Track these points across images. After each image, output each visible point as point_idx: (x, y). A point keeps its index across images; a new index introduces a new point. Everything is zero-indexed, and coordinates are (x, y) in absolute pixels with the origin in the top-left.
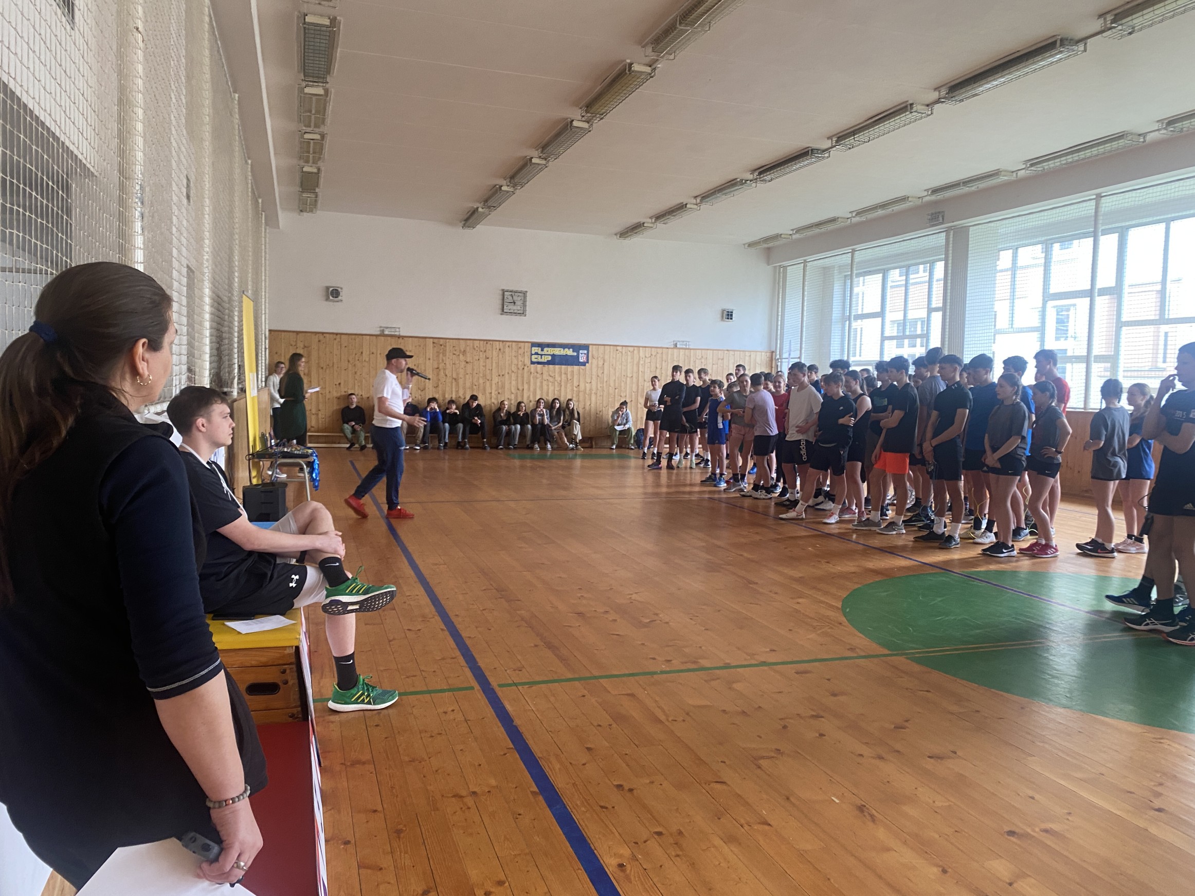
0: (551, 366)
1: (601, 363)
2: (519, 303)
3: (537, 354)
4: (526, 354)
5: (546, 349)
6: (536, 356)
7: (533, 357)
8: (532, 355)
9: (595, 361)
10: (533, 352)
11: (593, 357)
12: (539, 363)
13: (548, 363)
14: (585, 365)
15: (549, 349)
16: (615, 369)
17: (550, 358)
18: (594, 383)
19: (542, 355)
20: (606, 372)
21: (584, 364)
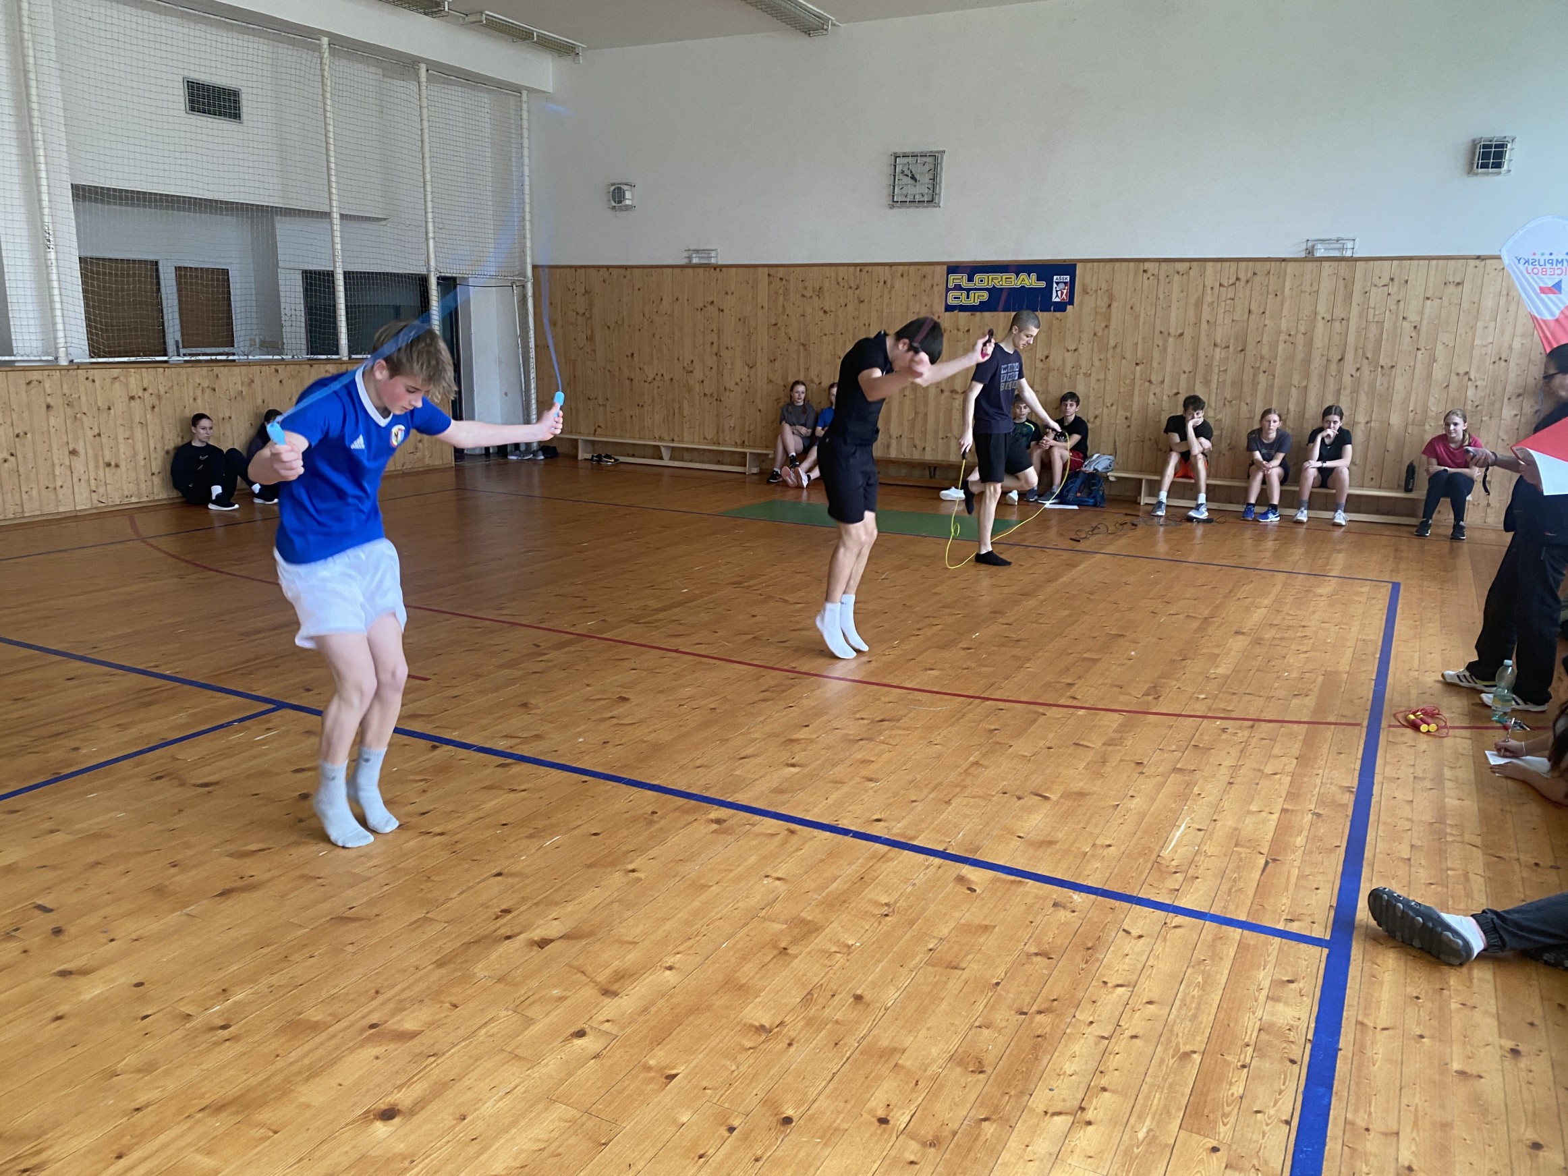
0: (987, 314)
1: (1103, 304)
2: (925, 179)
3: (958, 288)
4: (936, 289)
5: (977, 277)
6: (957, 293)
7: (951, 294)
8: (948, 290)
9: (1089, 302)
10: (951, 285)
11: (1085, 292)
12: (963, 308)
13: (983, 307)
14: (1064, 310)
15: (984, 276)
16: (1137, 317)
17: (985, 296)
18: (1084, 350)
19: (968, 290)
20: (1113, 326)
21: (1061, 307)
